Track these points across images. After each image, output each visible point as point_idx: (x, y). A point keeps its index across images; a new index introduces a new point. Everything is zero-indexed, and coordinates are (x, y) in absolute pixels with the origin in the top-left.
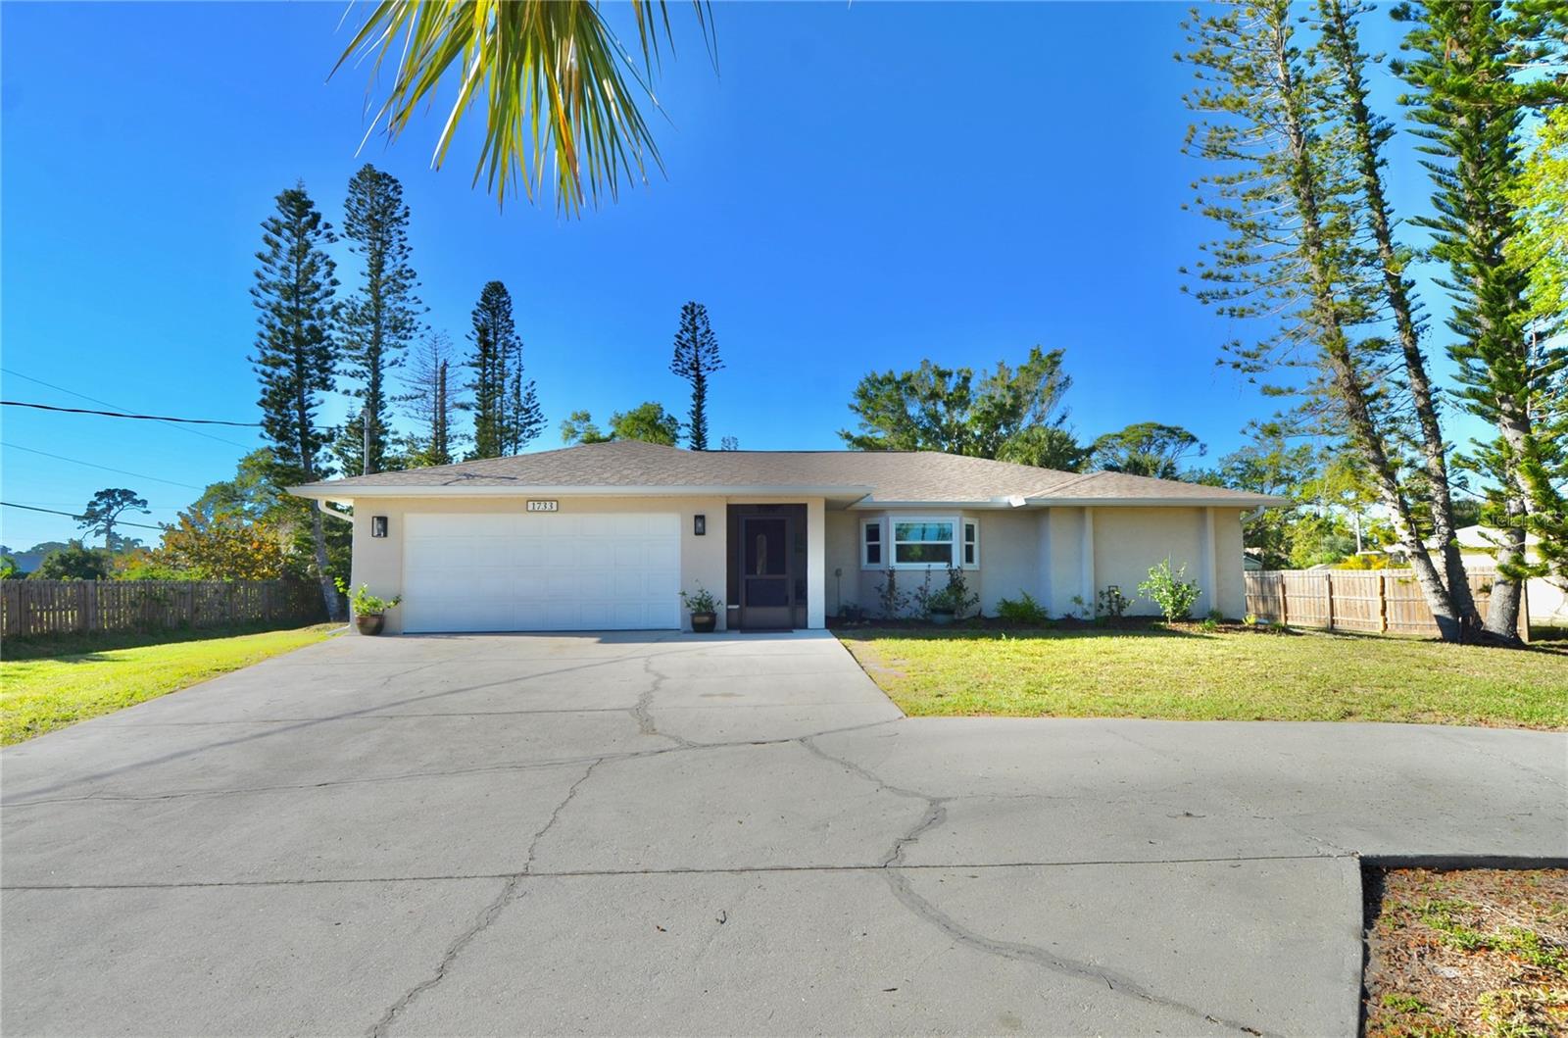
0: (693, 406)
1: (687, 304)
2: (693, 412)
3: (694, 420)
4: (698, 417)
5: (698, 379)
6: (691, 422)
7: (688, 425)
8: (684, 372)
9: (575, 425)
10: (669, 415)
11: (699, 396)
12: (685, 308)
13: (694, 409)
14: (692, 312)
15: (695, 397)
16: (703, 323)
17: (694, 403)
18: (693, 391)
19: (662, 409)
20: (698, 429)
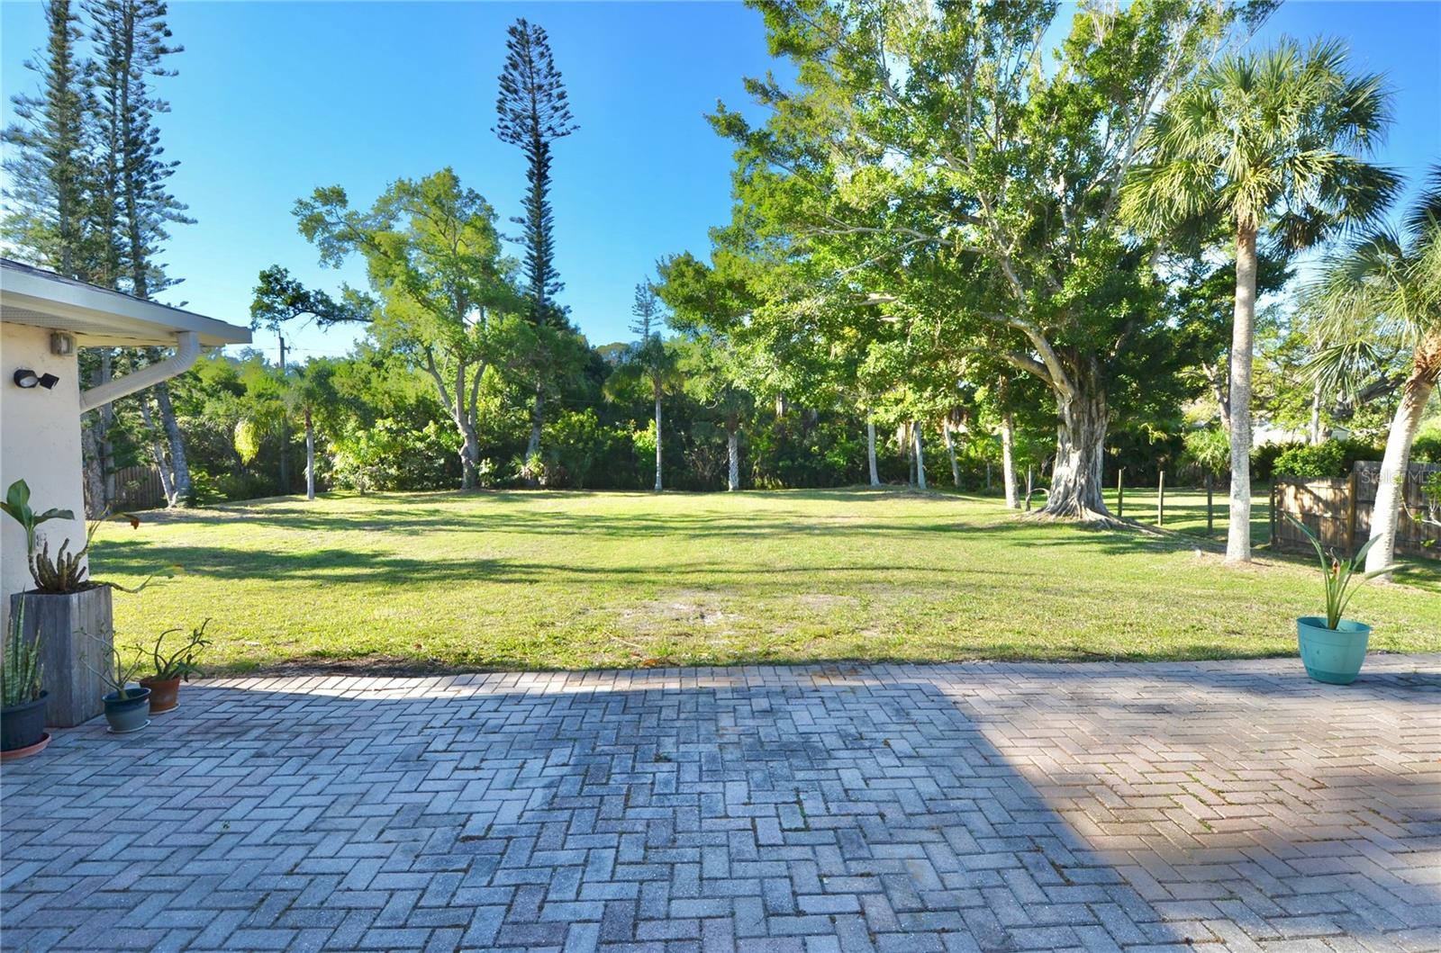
0: (530, 190)
1: (514, 24)
2: (528, 198)
3: (530, 211)
4: (539, 208)
5: (537, 148)
6: (524, 214)
7: (522, 221)
8: (516, 137)
9: (320, 209)
10: (471, 191)
11: (540, 173)
12: (513, 31)
13: (530, 195)
14: (524, 40)
15: (531, 176)
16: (542, 55)
17: (531, 185)
18: (529, 165)
19: (455, 180)
20: (539, 227)
